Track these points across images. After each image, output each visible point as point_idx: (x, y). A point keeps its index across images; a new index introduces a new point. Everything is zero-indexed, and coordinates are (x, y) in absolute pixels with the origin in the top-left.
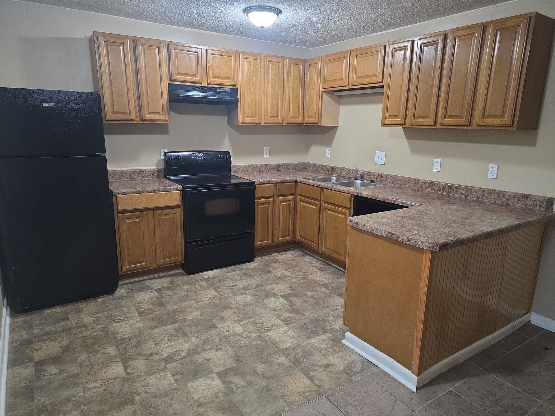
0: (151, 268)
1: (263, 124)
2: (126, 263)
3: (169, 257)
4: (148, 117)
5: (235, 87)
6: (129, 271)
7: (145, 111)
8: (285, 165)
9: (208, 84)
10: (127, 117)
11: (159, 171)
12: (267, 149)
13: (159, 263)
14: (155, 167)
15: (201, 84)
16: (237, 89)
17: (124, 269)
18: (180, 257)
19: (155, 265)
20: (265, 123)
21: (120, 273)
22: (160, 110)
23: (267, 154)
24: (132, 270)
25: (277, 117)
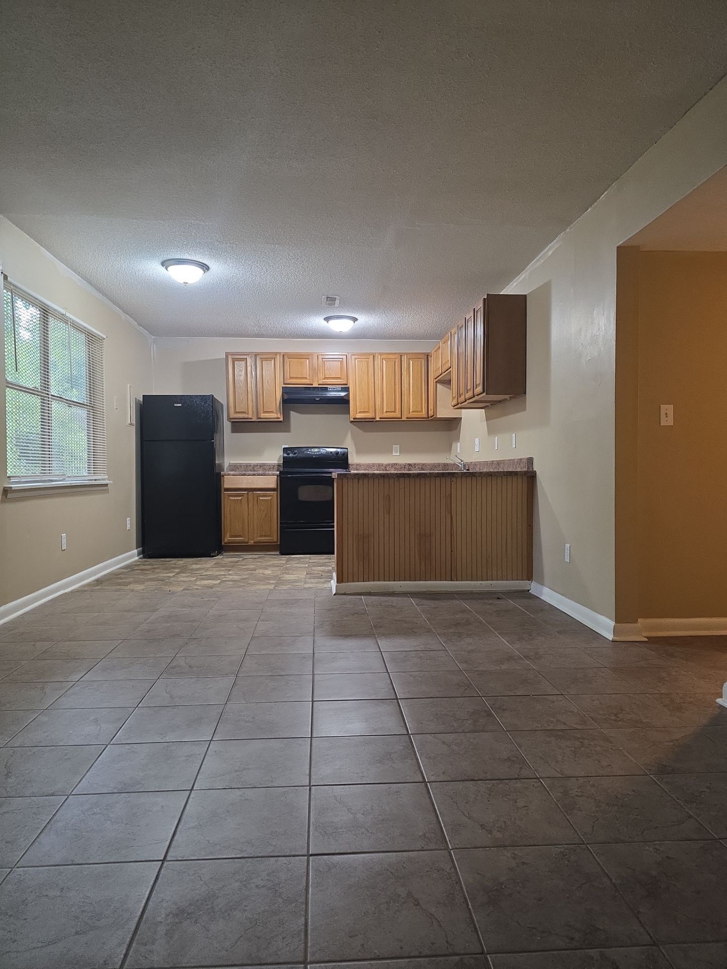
0: (249, 544)
1: (378, 419)
2: (228, 535)
3: (265, 536)
4: (263, 415)
5: (346, 386)
6: (230, 543)
7: (261, 410)
8: (419, 464)
9: (319, 385)
10: (245, 416)
11: (279, 465)
12: (396, 447)
13: (256, 540)
14: (276, 462)
15: (312, 385)
16: (349, 388)
17: (226, 540)
18: (275, 537)
19: (252, 542)
20: (380, 418)
21: (223, 544)
22: (273, 409)
23: (397, 452)
24: (232, 543)
25: (394, 412)
